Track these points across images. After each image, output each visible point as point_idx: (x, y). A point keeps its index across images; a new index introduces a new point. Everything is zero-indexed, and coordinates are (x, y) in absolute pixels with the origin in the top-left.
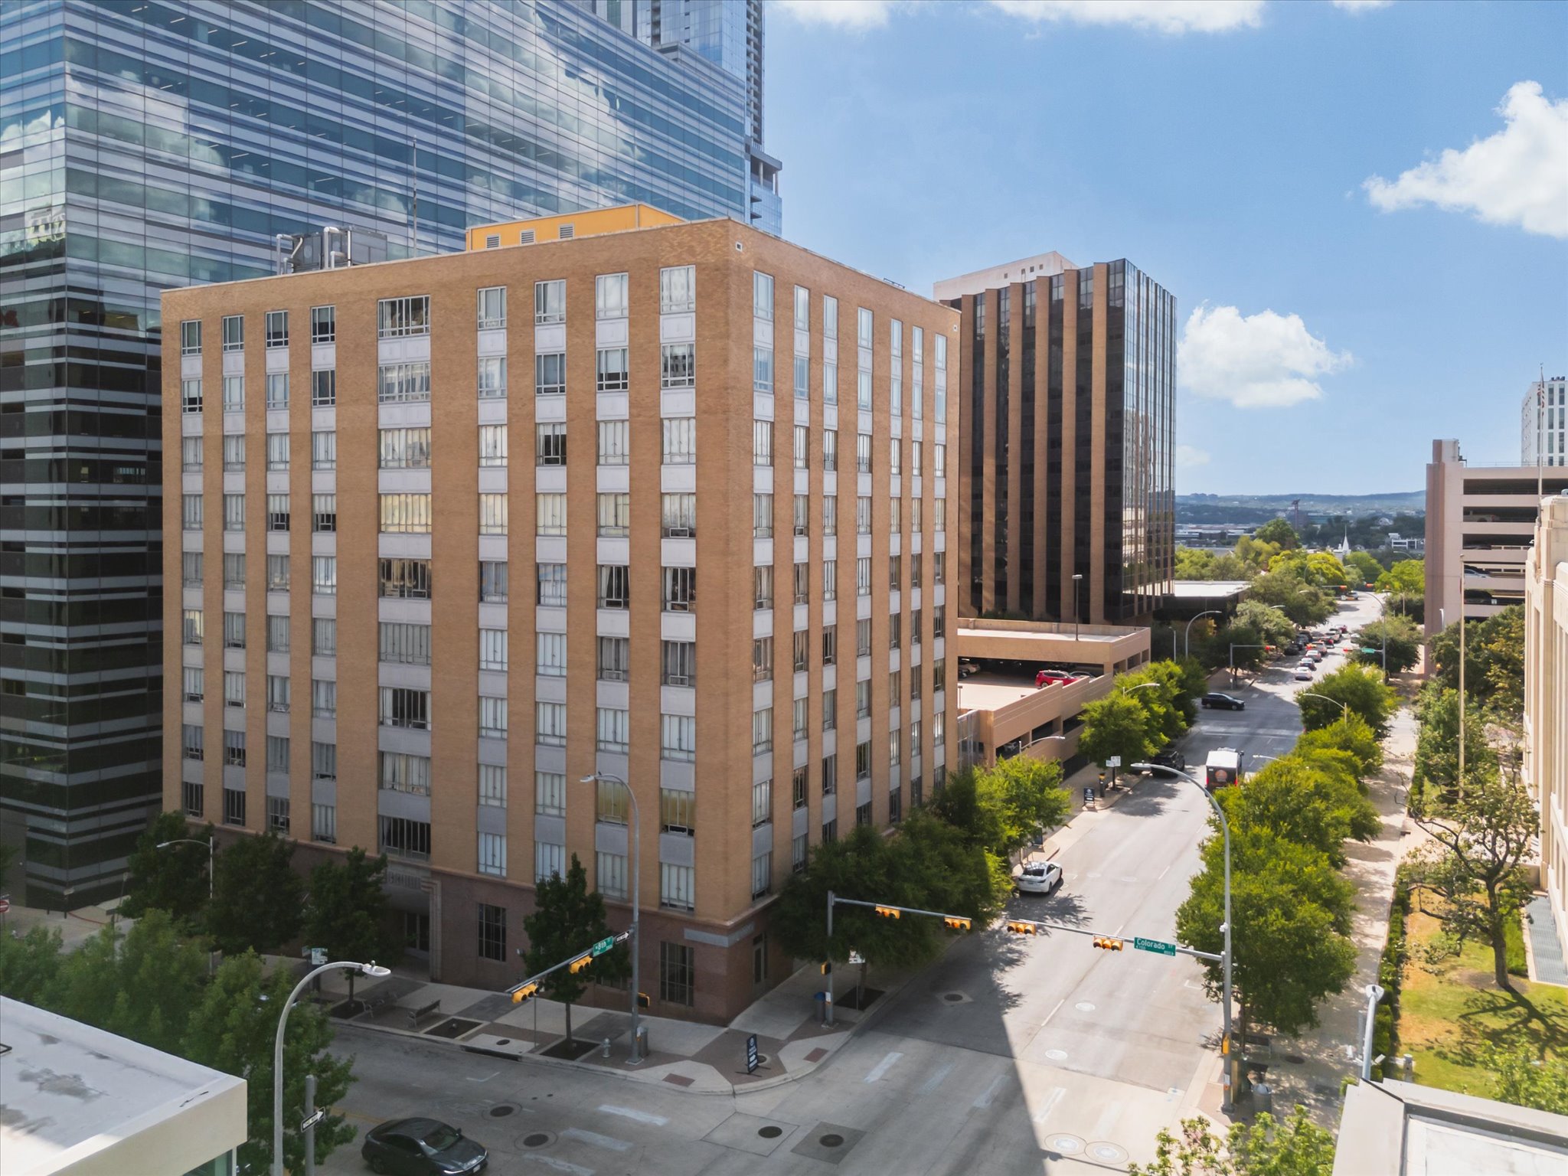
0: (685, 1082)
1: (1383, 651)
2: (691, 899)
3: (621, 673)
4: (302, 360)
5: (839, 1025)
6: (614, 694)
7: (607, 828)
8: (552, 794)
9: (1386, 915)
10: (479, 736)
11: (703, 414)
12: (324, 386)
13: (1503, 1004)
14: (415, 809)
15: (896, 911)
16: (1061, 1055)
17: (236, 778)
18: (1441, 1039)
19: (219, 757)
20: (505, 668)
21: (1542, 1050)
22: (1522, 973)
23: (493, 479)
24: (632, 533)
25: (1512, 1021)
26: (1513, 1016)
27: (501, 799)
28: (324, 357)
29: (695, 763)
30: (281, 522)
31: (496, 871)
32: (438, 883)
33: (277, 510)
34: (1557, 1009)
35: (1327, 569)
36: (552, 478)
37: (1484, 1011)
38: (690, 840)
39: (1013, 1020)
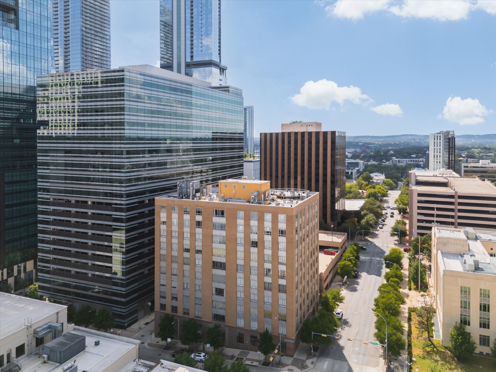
0: (292, 370)
1: (399, 233)
2: (285, 333)
3: (269, 289)
4: (192, 218)
5: (314, 356)
6: (268, 294)
7: (267, 319)
8: (254, 311)
9: (407, 321)
10: (237, 299)
11: (287, 243)
12: (199, 224)
13: (429, 344)
14: (222, 313)
15: (325, 336)
16: (356, 361)
17: (174, 303)
18: (419, 353)
19: (170, 298)
20: (243, 286)
21: (436, 355)
22: (432, 337)
23: (240, 249)
24: (272, 262)
25: (431, 349)
26: (431, 347)
27: (242, 312)
28: (199, 218)
29: (286, 308)
30: (187, 250)
31: (241, 326)
32: (228, 328)
33: (186, 248)
34: (439, 345)
35: (381, 191)
36: (254, 250)
37: (426, 346)
38: (285, 322)
39: (345, 352)
